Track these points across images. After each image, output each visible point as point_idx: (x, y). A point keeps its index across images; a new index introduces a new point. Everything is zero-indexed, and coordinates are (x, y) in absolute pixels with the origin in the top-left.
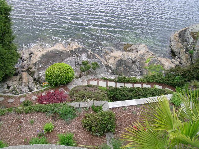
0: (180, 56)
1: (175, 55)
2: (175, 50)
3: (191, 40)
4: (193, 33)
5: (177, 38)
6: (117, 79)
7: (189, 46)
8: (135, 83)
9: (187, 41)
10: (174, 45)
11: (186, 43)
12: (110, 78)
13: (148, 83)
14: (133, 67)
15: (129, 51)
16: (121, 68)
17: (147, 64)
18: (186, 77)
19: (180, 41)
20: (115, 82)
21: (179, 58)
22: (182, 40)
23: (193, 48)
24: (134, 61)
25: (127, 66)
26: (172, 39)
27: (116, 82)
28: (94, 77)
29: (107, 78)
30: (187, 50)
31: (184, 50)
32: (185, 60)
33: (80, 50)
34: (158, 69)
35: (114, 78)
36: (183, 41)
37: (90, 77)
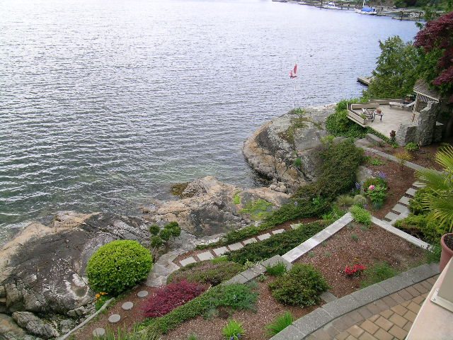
0: (280, 176)
1: (270, 179)
2: (267, 169)
3: (286, 145)
4: (282, 133)
5: (260, 150)
6: (224, 240)
7: (288, 156)
8: (258, 234)
9: (280, 149)
10: (259, 163)
11: (281, 152)
12: (210, 242)
13: (278, 226)
14: (225, 216)
15: (189, 195)
16: (204, 226)
17: (240, 206)
18: (326, 196)
19: (267, 152)
20: (224, 245)
21: (279, 180)
22: (270, 148)
23: (296, 156)
24: (222, 205)
25: (213, 218)
26: (249, 154)
27: (226, 244)
28: (181, 251)
29: (207, 244)
30: (289, 163)
31: (284, 164)
32: (292, 179)
33: (100, 218)
34: (263, 207)
35: (218, 239)
36: (273, 150)
37: (175, 253)
